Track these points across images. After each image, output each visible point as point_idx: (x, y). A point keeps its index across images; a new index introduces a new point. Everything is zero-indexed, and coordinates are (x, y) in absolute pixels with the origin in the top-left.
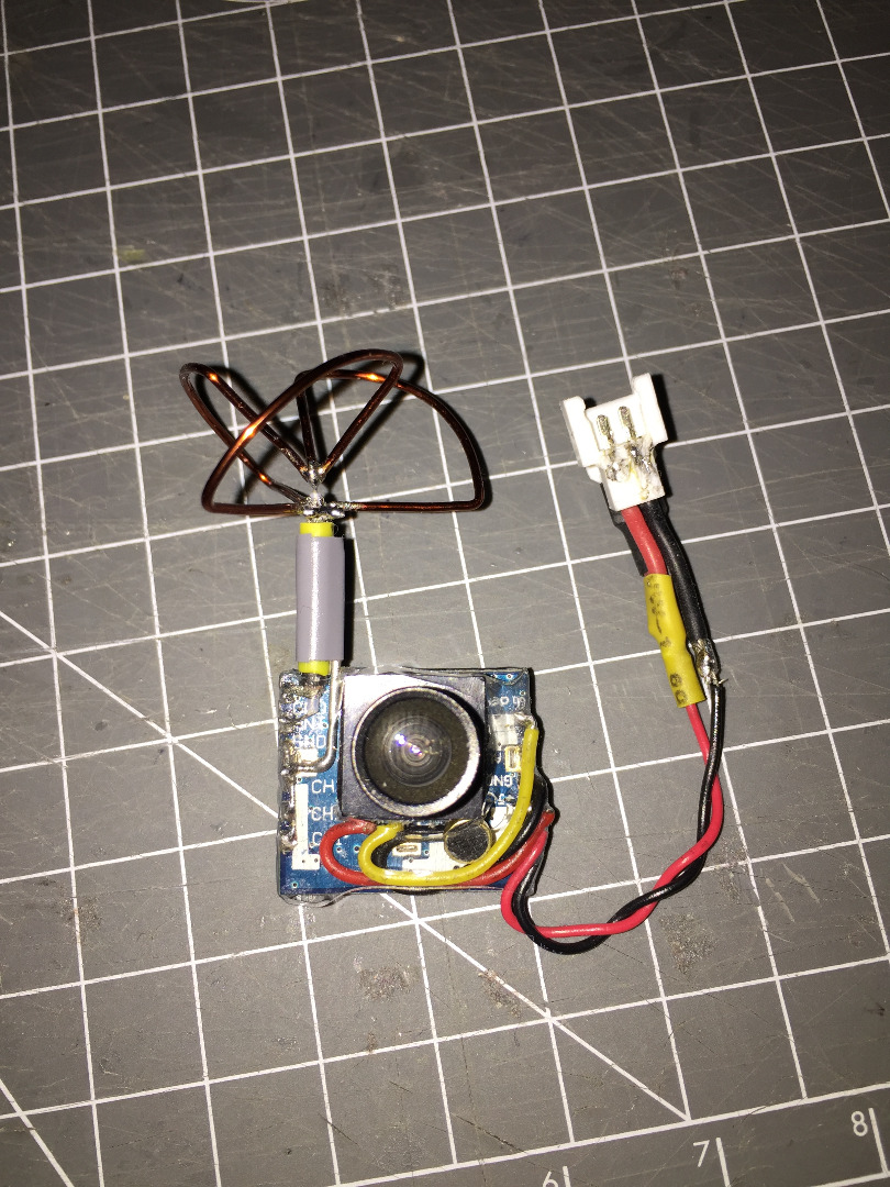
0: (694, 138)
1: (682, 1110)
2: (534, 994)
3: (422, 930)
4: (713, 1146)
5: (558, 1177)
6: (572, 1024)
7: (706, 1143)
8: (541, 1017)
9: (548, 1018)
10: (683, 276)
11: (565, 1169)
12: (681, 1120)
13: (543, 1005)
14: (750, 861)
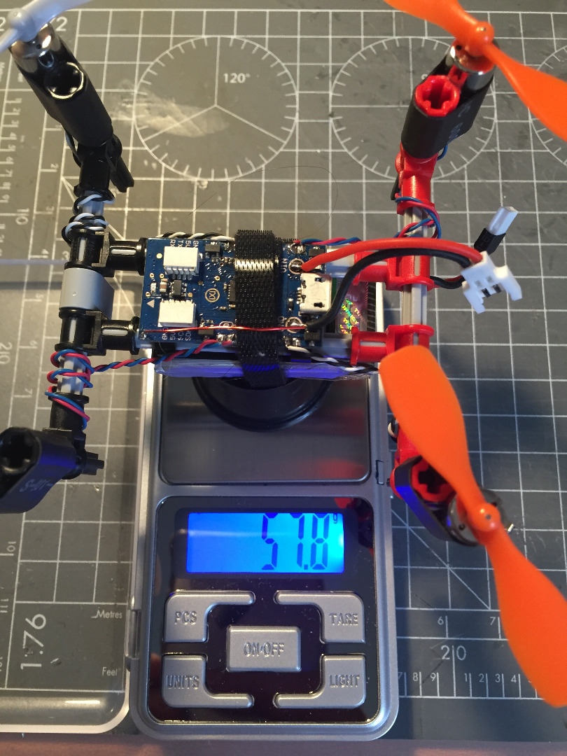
0: (551, 265)
1: (488, 605)
2: (444, 559)
3: (410, 532)
4: (496, 620)
5: (444, 620)
6: (457, 571)
7: (494, 618)
8: (445, 566)
9: (448, 567)
10: (536, 318)
11: (446, 617)
12: (487, 609)
13: (447, 563)
14: (525, 530)
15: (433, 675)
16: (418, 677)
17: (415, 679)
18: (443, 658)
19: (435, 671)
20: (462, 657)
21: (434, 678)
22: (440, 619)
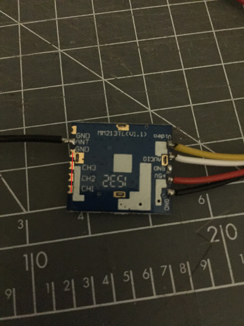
2: (196, 137)
3: (152, 114)
9: (200, 143)
15: (204, 264)
16: (186, 267)
17: (183, 270)
18: (212, 241)
19: (205, 257)
20: (232, 236)
21: (205, 266)
22: (200, 199)
